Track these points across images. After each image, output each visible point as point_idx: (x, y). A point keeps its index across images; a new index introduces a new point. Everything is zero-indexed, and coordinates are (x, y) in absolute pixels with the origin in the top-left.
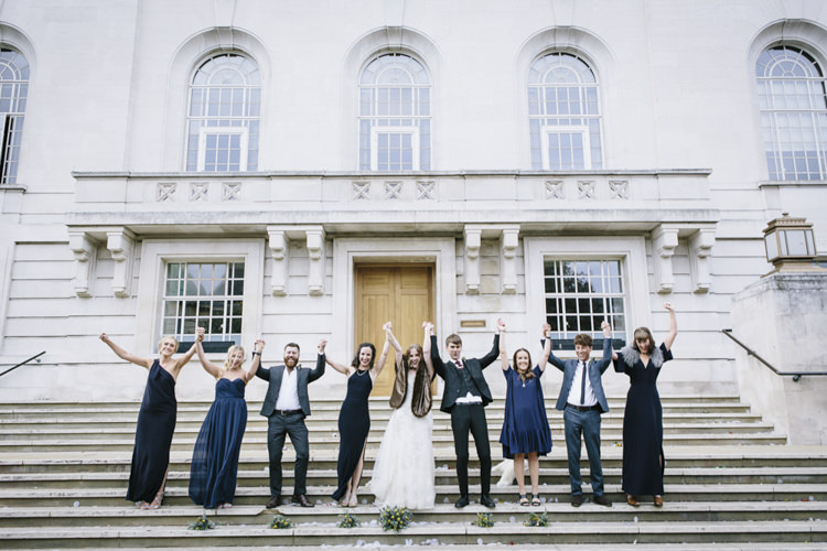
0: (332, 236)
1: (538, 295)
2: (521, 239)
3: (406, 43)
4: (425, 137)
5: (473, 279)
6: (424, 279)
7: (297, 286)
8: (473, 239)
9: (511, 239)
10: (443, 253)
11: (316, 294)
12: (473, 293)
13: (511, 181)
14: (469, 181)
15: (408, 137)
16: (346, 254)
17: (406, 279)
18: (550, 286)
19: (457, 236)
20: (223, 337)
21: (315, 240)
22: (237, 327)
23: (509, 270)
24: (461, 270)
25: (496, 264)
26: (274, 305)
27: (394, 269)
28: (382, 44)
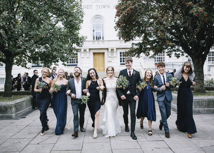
0: (90, 49)
1: (119, 57)
2: (116, 49)
3: (100, 17)
4: (103, 32)
5: (110, 55)
6: (103, 55)
7: (85, 57)
8: (110, 50)
9: (115, 50)
10: (106, 52)
11: (88, 58)
12: (110, 57)
13: (115, 42)
14: (109, 42)
15: (100, 32)
16: (92, 52)
17: (100, 55)
18: (121, 56)
19: (108, 49)
20: (75, 64)
21: (88, 50)
22: (77, 62)
23: (115, 54)
24: (108, 54)
25: (113, 53)
26: (82, 59)
27: (99, 53)
28: (96, 17)
